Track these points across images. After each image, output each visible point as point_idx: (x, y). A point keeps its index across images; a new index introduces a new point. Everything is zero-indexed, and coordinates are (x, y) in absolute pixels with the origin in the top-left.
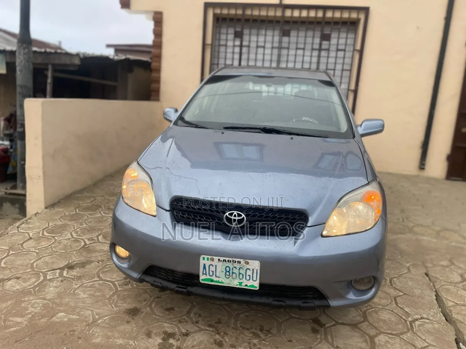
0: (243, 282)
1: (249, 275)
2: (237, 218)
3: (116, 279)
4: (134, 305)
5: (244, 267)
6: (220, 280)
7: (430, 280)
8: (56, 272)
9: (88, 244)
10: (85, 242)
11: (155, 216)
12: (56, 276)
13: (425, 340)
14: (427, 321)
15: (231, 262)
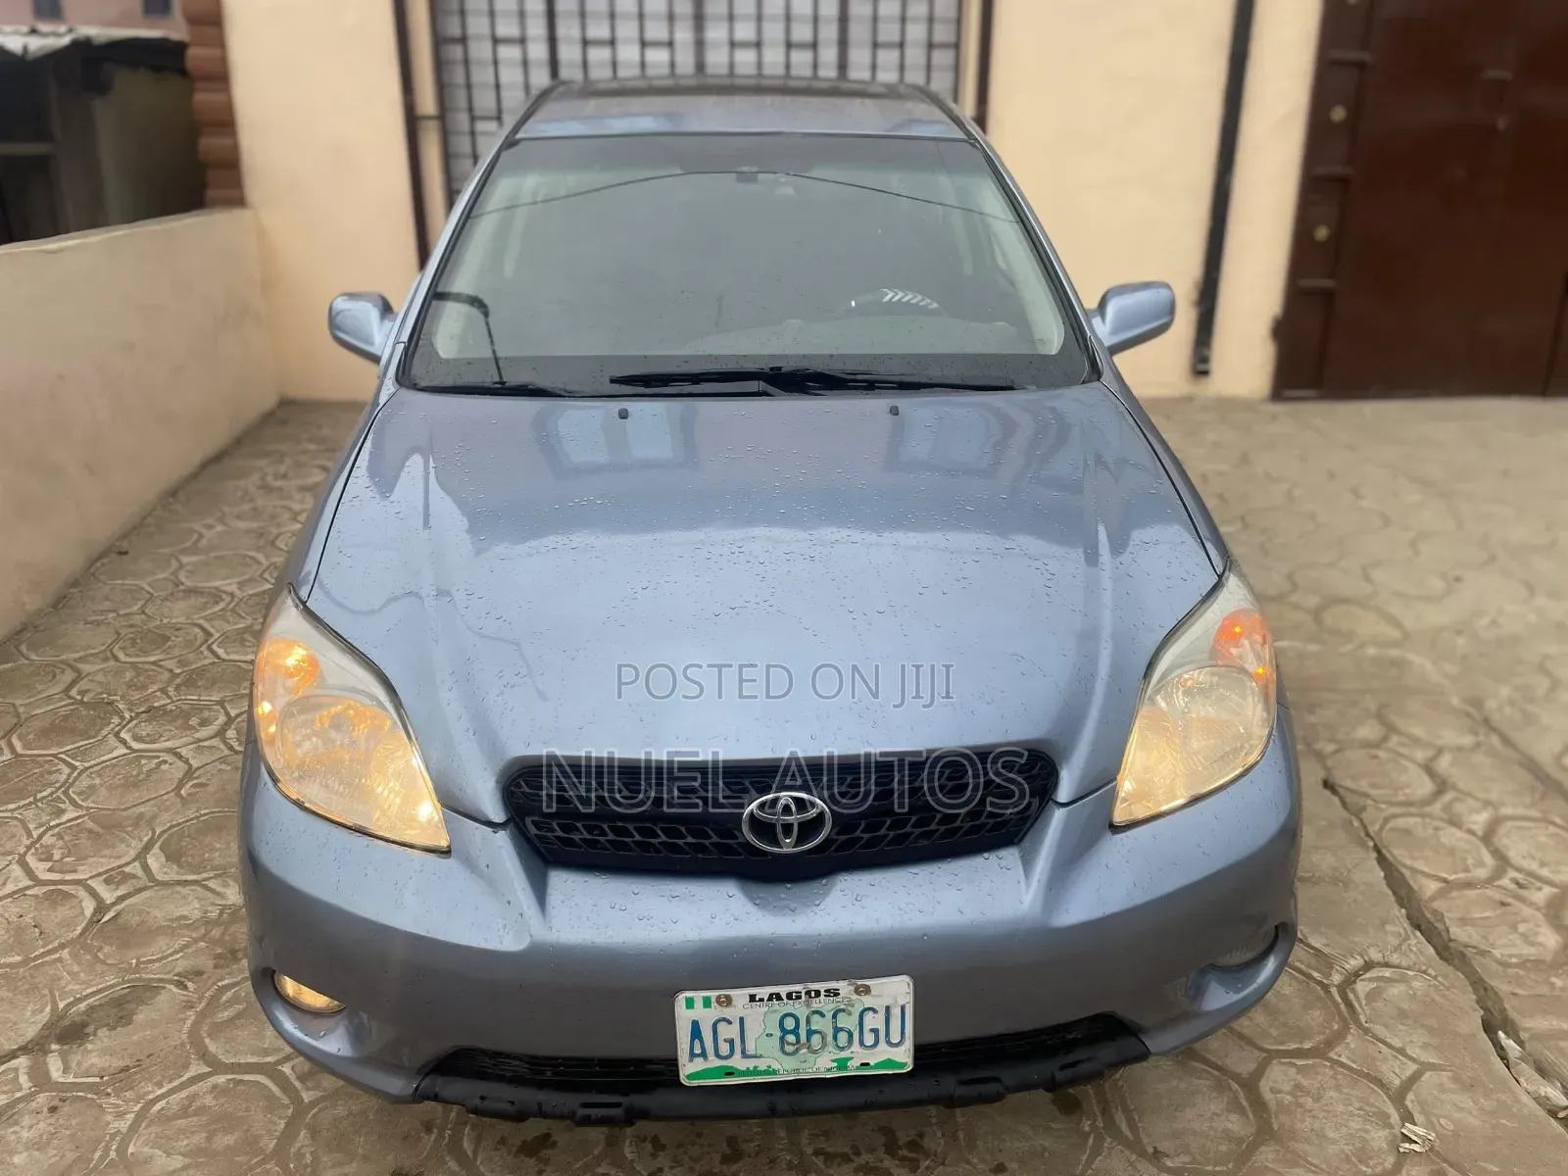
0: (851, 1056)
1: (872, 1030)
2: (794, 819)
3: (279, 1050)
4: (390, 1157)
5: (853, 1006)
6: (762, 1065)
7: (1344, 804)
8: (16, 1070)
9: (114, 904)
10: (93, 894)
11: (446, 853)
12: (20, 1090)
13: (1402, 1051)
14: (1387, 973)
15: (800, 998)
